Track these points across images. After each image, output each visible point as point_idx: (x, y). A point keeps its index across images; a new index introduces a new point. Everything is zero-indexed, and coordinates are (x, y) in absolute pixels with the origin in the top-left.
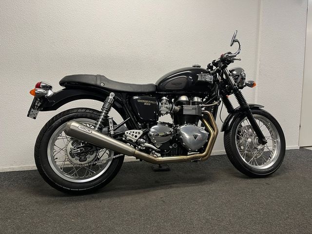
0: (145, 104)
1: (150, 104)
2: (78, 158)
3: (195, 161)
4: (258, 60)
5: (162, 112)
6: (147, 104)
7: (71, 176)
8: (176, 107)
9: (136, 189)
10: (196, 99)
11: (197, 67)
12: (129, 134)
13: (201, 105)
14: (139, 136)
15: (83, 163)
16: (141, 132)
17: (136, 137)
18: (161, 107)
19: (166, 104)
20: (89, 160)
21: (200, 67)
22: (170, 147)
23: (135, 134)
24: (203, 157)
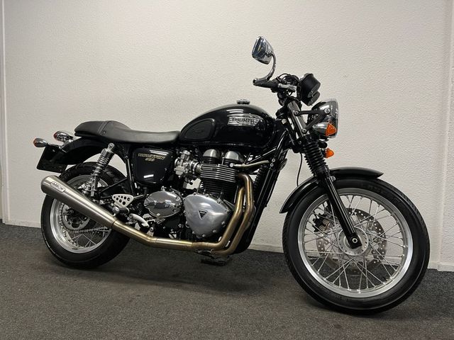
0: (146, 159)
1: (153, 160)
2: (72, 222)
5: (177, 173)
6: (150, 159)
8: (198, 166)
10: (229, 155)
11: (244, 103)
12: (117, 199)
13: (232, 165)
14: (128, 203)
15: (74, 229)
16: (132, 198)
17: (124, 203)
18: (177, 165)
19: (184, 161)
20: (81, 226)
21: (248, 103)
22: (180, 225)
23: (123, 200)
24: (217, 249)
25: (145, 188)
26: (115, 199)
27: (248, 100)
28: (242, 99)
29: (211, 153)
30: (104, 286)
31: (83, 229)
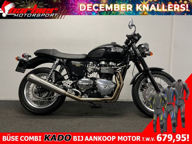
0: (76, 66)
1: (79, 66)
2: (38, 95)
3: (105, 102)
4: (173, 37)
5: (88, 71)
6: (78, 66)
7: (36, 104)
8: (97, 68)
9: (70, 116)
10: (111, 63)
11: (114, 43)
12: (65, 83)
13: (113, 67)
14: (70, 84)
15: (40, 98)
16: (72, 82)
17: (68, 84)
18: (88, 68)
19: (91, 66)
20: (44, 96)
21: (116, 43)
22: (92, 92)
23: (68, 83)
24: (111, 100)
25: (77, 78)
26: (64, 83)
27: (115, 42)
28: (113, 41)
29: (103, 63)
30: (62, 121)
31: (45, 97)
